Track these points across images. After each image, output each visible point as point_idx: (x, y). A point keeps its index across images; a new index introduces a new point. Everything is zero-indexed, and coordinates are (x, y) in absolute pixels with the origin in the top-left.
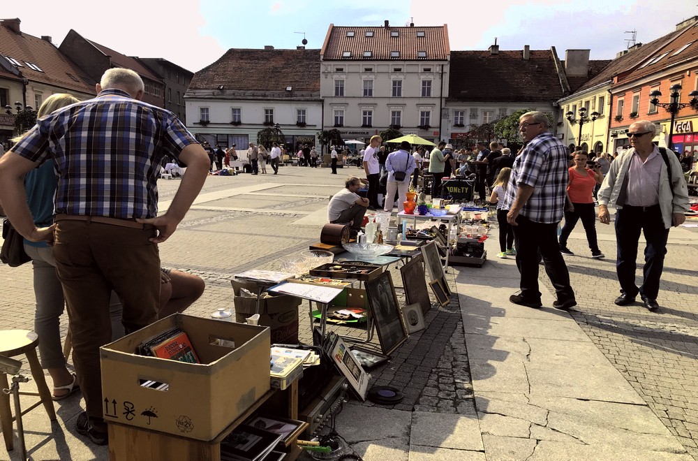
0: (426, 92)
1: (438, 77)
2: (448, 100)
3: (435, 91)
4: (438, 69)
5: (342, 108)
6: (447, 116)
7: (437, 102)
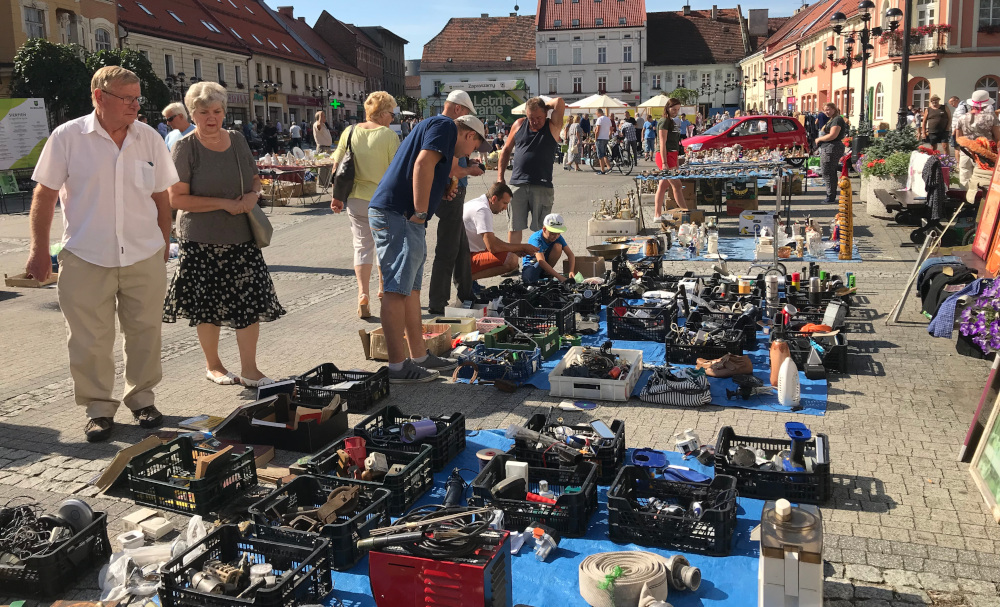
0: (627, 58)
1: (637, 42)
2: (646, 64)
3: (635, 57)
4: (636, 35)
5: (556, 76)
6: (646, 79)
7: (637, 66)
